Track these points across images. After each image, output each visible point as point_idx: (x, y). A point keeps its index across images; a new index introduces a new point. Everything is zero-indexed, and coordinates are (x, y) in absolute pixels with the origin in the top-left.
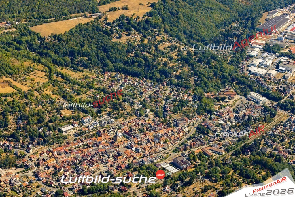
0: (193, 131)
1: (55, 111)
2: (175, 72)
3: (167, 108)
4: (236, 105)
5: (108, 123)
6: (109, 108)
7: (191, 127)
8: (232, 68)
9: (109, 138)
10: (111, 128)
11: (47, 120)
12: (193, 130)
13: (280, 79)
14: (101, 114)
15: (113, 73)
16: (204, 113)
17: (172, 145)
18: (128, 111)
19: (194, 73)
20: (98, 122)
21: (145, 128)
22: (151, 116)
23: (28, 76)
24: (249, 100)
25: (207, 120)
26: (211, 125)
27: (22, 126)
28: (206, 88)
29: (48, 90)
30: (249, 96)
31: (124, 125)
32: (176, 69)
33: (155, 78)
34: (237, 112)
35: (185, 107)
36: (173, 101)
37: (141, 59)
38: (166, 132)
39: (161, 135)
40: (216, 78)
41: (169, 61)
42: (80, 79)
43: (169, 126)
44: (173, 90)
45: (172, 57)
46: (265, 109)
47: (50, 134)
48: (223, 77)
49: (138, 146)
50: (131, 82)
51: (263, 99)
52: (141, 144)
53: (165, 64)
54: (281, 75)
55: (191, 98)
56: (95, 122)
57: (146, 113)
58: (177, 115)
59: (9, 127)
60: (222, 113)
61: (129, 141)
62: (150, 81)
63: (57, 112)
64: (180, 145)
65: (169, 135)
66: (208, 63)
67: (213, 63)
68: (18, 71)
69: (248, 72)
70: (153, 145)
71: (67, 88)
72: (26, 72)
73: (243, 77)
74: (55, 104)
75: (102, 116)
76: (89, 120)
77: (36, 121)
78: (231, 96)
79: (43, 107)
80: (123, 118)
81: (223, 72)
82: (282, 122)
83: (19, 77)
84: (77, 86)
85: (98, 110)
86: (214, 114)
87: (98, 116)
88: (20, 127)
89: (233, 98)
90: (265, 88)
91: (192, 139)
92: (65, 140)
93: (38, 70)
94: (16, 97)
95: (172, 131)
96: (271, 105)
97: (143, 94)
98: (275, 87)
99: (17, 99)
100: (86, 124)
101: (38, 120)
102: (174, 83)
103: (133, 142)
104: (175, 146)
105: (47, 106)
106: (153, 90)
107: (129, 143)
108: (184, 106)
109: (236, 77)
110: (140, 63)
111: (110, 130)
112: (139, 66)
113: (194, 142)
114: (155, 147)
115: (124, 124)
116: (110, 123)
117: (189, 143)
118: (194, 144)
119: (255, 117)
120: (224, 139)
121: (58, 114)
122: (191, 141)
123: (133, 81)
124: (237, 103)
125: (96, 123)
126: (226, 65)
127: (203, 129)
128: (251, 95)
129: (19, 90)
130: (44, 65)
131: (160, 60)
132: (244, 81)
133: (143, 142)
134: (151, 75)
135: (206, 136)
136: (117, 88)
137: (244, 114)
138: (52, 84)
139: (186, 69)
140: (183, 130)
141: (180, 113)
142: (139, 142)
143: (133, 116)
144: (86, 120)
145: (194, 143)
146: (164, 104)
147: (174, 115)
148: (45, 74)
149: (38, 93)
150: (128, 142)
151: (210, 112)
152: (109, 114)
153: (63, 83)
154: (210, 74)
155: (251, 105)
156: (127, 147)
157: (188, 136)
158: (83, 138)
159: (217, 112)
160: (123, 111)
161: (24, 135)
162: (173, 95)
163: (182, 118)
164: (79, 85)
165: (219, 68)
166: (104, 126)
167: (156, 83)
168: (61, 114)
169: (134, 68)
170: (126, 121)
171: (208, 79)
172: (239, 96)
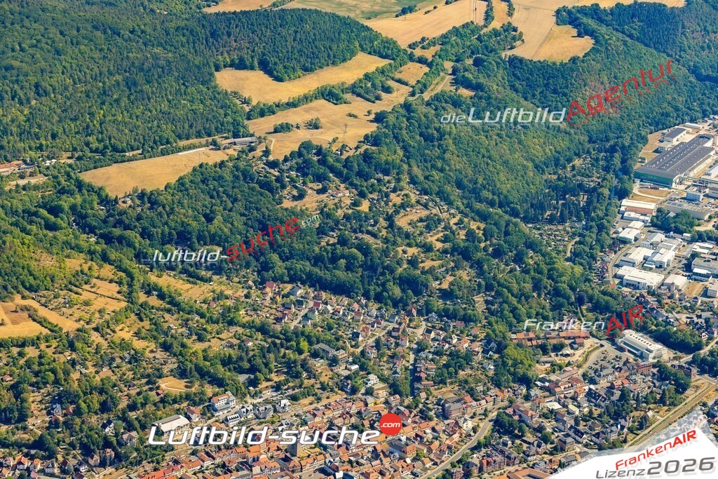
0: (484, 429)
1: (144, 381)
2: (438, 283)
3: (421, 371)
4: (589, 363)
5: (275, 411)
6: (276, 372)
7: (481, 419)
8: (578, 270)
9: (279, 449)
10: (283, 422)
11: (123, 404)
12: (486, 427)
13: (696, 298)
14: (257, 389)
15: (286, 285)
16: (512, 384)
17: (434, 464)
18: (324, 379)
19: (483, 283)
20: (251, 407)
21: (367, 423)
22: (380, 392)
23: (77, 293)
24: (621, 349)
25: (520, 400)
26: (529, 415)
27: (61, 419)
28: (514, 321)
29: (127, 329)
30: (620, 340)
31: (315, 415)
32: (439, 275)
33: (389, 297)
34: (592, 381)
35: (463, 370)
36: (434, 353)
37: (355, 251)
38: (419, 433)
39: (407, 439)
40: (539, 296)
41: (422, 255)
42: (204, 302)
43: (424, 416)
44: (434, 327)
45: (431, 246)
46: (662, 373)
47: (131, 438)
48: (557, 293)
49: (349, 467)
50: (329, 307)
51: (656, 347)
52: (358, 463)
53: (413, 262)
54: (699, 287)
55: (477, 347)
56: (243, 407)
57: (369, 385)
58: (444, 390)
59: (30, 421)
60: (557, 384)
61: (328, 455)
62: (377, 306)
63: (148, 383)
64: (453, 466)
65: (425, 440)
66: (519, 259)
67: (531, 258)
68: (52, 281)
69: (617, 281)
70: (387, 465)
71: (172, 322)
72: (70, 283)
73: (604, 293)
74: (144, 363)
75: (261, 392)
76: (227, 403)
77: (97, 406)
78: (578, 341)
79: (113, 371)
80: (311, 398)
81: (557, 282)
82: (705, 405)
83: (55, 297)
84: (197, 318)
85: (249, 377)
86: (537, 385)
87: (249, 393)
88: (57, 421)
89: (582, 345)
90: (660, 319)
91: (484, 450)
92: (169, 453)
93: (102, 279)
94: (48, 347)
95: (433, 429)
96: (676, 363)
97: (361, 338)
98: (683, 318)
99: (50, 352)
100: (221, 413)
101: (101, 404)
102: (435, 309)
103: (337, 459)
104: (440, 466)
105: (124, 369)
106: (385, 327)
107: (327, 461)
108: (461, 367)
109: (587, 292)
110: (350, 259)
111: (280, 428)
112: (349, 268)
113: (489, 456)
114: (392, 470)
115: (315, 412)
116: (281, 410)
117: (475, 459)
118: (488, 463)
119: (638, 394)
120: (562, 450)
121: (151, 389)
122: (482, 453)
123: (335, 304)
124: (593, 357)
125: (244, 410)
126: (562, 264)
127: (511, 425)
128: (626, 339)
129: (54, 329)
130: (116, 267)
131: (401, 252)
132: (607, 302)
133: (362, 458)
134: (379, 289)
135: (518, 442)
136: (295, 323)
137: (609, 385)
138: (136, 314)
139: (466, 274)
140: (460, 427)
141: (451, 383)
142: (352, 458)
143: (337, 393)
144: (220, 403)
145: (489, 459)
146: (412, 361)
147: (439, 389)
148: (118, 288)
149: (102, 336)
150: (325, 458)
151: (526, 381)
152: (277, 387)
153: (162, 310)
154: (524, 287)
155: (627, 362)
156: (322, 471)
157: (473, 442)
158: (213, 449)
159: (543, 380)
160: (312, 381)
161: (67, 440)
162: (434, 340)
163: (457, 398)
164: (202, 316)
165: (546, 272)
166: (264, 418)
167: (393, 311)
168: (158, 388)
169: (338, 273)
170: (319, 406)
171: (520, 299)
172: (596, 341)
